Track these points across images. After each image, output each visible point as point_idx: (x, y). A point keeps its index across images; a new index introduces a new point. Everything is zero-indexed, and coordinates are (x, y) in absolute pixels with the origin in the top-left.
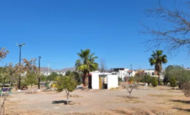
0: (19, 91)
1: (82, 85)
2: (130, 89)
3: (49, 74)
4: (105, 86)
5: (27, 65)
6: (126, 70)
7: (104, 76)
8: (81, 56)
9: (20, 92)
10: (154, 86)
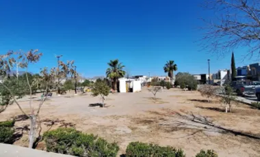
0: (59, 95)
1: (112, 90)
2: (154, 92)
3: (83, 81)
4: (131, 90)
5: (64, 68)
6: (145, 77)
7: (130, 82)
8: (110, 65)
9: (59, 97)
10: (168, 88)
